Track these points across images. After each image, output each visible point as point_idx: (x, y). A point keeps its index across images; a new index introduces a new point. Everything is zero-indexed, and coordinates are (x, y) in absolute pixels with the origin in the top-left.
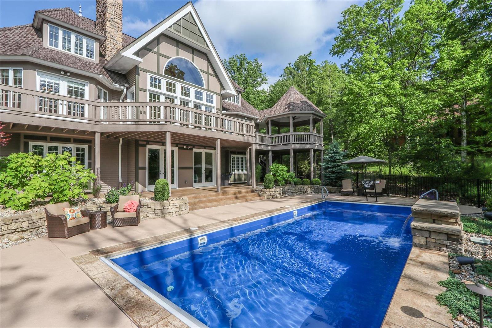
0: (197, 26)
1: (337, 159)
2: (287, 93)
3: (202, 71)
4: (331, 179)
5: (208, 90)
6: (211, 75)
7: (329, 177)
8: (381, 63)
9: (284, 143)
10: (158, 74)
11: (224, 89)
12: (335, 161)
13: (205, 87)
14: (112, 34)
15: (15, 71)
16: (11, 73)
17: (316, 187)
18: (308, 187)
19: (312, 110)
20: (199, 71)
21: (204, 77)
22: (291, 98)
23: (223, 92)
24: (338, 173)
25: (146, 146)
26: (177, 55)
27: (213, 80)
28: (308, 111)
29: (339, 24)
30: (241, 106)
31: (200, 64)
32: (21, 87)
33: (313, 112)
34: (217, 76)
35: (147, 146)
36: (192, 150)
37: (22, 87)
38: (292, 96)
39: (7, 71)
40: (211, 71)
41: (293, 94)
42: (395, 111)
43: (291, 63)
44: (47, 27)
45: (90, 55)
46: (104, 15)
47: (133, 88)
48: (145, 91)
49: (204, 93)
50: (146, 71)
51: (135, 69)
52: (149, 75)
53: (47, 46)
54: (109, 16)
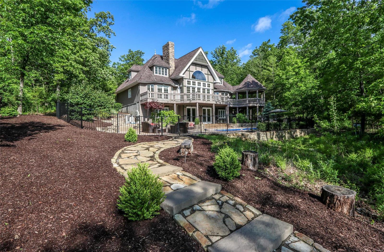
0: (203, 56)
3: (205, 74)
6: (209, 75)
10: (190, 79)
11: (215, 81)
13: (207, 81)
14: (171, 64)
15: (152, 86)
16: (150, 86)
21: (206, 76)
26: (196, 70)
31: (204, 71)
32: (153, 91)
34: (211, 75)
36: (202, 108)
40: (209, 73)
44: (154, 68)
45: (166, 75)
46: (168, 57)
47: (181, 86)
48: (185, 86)
49: (206, 83)
50: (186, 79)
51: (182, 79)
52: (187, 80)
53: (155, 74)
54: (170, 57)
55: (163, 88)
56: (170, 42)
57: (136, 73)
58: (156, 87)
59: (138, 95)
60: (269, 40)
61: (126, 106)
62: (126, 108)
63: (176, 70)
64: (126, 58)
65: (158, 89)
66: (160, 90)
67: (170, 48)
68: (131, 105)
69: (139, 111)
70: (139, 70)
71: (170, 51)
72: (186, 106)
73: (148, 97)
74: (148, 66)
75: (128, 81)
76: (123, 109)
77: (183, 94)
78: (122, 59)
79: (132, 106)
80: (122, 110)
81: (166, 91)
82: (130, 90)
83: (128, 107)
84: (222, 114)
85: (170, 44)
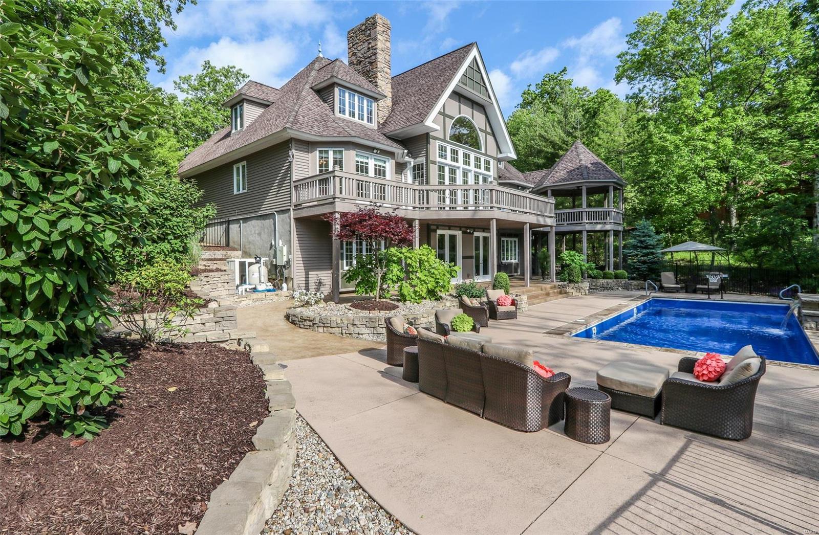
0: (481, 73)
1: (650, 245)
2: (572, 152)
3: (481, 130)
4: (641, 271)
5: (486, 155)
6: (489, 133)
7: (638, 269)
8: (706, 110)
9: (570, 222)
10: (444, 140)
11: (501, 153)
12: (646, 248)
13: (483, 151)
14: (383, 88)
15: (335, 152)
16: (331, 153)
17: (623, 281)
18: (613, 282)
19: (614, 178)
20: (478, 129)
21: (482, 136)
22: (581, 160)
23: (500, 156)
24: (651, 263)
25: (436, 232)
26: (460, 114)
27: (490, 139)
28: (609, 179)
29: (628, 37)
30: (503, 168)
31: (479, 121)
32: (342, 170)
33: (615, 180)
34: (494, 135)
35: (438, 230)
36: (473, 233)
37: (344, 170)
38: (581, 157)
39: (327, 152)
40: (489, 130)
41: (582, 153)
42: (725, 178)
43: (531, 85)
44: (336, 90)
45: (370, 120)
46: (371, 63)
47: (421, 160)
48: (434, 163)
49: (483, 159)
50: (436, 138)
51: (425, 138)
52: (438, 143)
53: (338, 114)
54: (380, 65)
55: (371, 163)
56: (378, 16)
57: (259, 111)
58: (351, 157)
59: (280, 185)
60: (565, 70)
61: (221, 223)
62: (220, 229)
63: (398, 109)
64: (196, 83)
65: (357, 166)
66: (362, 169)
67: (379, 37)
68: (246, 220)
69: (289, 242)
70: (271, 99)
71: (380, 45)
72: (435, 227)
73: (338, 194)
74: (307, 87)
75: (228, 135)
76: (210, 231)
77: (428, 188)
78: (182, 85)
79: (254, 222)
80: (205, 234)
81: (380, 172)
82: (240, 165)
83: (234, 228)
84: (511, 250)
85: (379, 21)
